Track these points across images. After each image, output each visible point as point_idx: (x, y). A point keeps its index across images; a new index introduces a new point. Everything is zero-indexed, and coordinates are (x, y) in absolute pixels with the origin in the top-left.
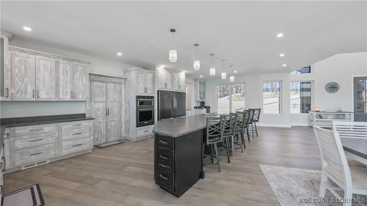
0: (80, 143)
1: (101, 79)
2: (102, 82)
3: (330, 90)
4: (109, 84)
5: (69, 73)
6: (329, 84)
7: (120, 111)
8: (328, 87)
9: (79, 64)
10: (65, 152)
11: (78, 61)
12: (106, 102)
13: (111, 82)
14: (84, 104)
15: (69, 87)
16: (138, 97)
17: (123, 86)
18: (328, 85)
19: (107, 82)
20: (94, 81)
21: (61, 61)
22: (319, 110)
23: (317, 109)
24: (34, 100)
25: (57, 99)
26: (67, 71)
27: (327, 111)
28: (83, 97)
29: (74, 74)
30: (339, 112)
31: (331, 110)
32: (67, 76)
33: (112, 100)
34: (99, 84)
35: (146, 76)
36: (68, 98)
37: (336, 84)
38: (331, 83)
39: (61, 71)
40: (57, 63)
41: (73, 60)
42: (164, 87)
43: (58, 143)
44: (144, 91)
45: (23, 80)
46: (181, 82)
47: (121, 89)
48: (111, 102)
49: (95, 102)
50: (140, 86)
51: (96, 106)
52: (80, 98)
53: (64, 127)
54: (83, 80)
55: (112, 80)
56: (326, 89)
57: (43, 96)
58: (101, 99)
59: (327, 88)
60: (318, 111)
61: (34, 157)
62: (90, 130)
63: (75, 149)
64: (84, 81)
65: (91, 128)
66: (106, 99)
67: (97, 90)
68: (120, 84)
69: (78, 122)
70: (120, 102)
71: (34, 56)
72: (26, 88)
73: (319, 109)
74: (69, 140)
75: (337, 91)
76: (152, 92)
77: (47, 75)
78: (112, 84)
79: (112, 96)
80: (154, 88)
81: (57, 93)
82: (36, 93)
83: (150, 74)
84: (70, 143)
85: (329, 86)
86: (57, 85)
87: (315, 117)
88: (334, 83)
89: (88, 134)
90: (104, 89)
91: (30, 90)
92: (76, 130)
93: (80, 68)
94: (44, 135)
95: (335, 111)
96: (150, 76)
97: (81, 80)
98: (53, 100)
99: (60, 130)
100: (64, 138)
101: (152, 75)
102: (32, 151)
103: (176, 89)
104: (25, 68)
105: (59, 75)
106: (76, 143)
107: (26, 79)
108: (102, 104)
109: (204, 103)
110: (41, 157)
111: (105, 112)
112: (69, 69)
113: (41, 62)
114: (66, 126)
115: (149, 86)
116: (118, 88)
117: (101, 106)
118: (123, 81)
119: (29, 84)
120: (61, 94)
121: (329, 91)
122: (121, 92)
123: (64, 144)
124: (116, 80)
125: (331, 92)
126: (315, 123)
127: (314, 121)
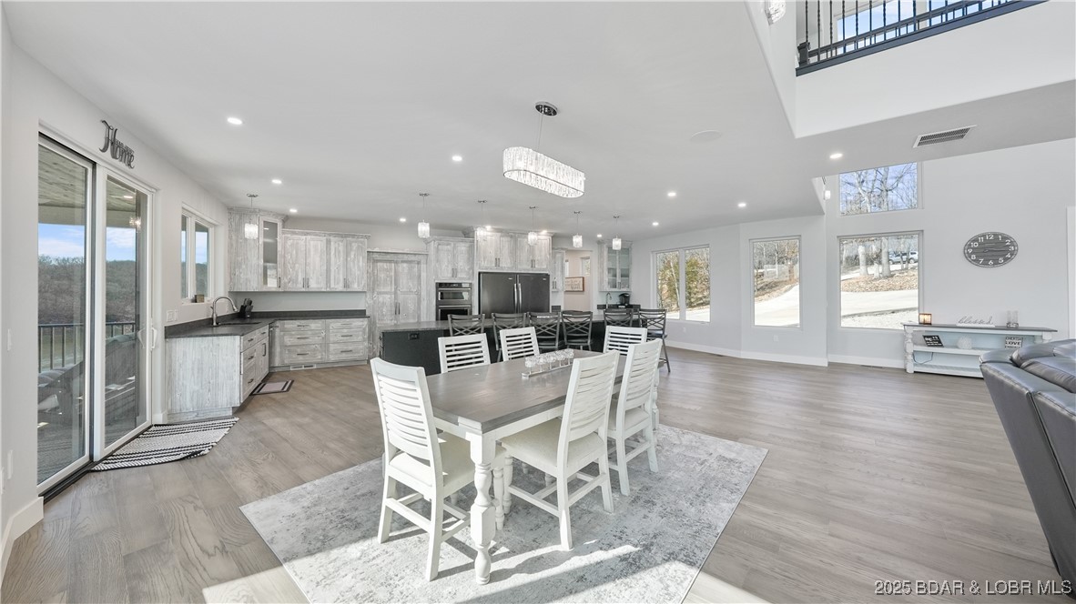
0: (350, 348)
1: (388, 257)
2: (390, 261)
3: (982, 257)
4: (400, 265)
5: (342, 254)
6: (977, 240)
7: (419, 308)
8: (973, 248)
9: (354, 240)
10: (332, 358)
11: (353, 236)
12: (395, 293)
13: (403, 262)
14: (363, 295)
15: (341, 272)
16: (440, 285)
17: (423, 266)
18: (974, 241)
19: (396, 262)
20: (378, 261)
21: (332, 238)
23: (922, 318)
24: (304, 290)
25: (328, 290)
26: (339, 252)
28: (358, 286)
29: (347, 254)
30: (1008, 328)
31: (976, 322)
32: (339, 258)
33: (405, 290)
34: (385, 265)
35: (454, 248)
36: (340, 287)
37: (1005, 237)
38: (984, 236)
39: (333, 253)
40: (328, 242)
41: (346, 236)
42: (494, 265)
43: (325, 345)
44: (450, 275)
45: (294, 267)
46: (537, 252)
47: (419, 271)
48: (404, 293)
49: (379, 293)
50: (444, 267)
51: (381, 299)
52: (355, 287)
53: (332, 325)
54: (358, 262)
55: (406, 257)
56: (968, 256)
57: (314, 286)
58: (388, 289)
59: (970, 251)
60: (925, 324)
61: (301, 358)
62: (364, 333)
63: (344, 357)
64: (361, 264)
65: (364, 329)
66: (396, 289)
67: (382, 276)
68: (419, 263)
69: (348, 320)
70: (418, 294)
71: (304, 237)
72: (297, 275)
73: (929, 317)
74: (337, 343)
75: (1007, 260)
76: (466, 277)
77: (318, 259)
78: (405, 265)
79: (405, 283)
80: (472, 268)
81: (328, 281)
82: (306, 282)
83: (463, 244)
84: (337, 347)
85: (975, 245)
86: (328, 271)
87: (910, 340)
88: (996, 235)
89: (360, 338)
90: (393, 274)
91: (300, 279)
92: (345, 330)
93: (355, 246)
94: (310, 333)
95: (993, 326)
96: (463, 247)
97: (356, 262)
98: (323, 290)
99: (327, 329)
100: (332, 339)
101: (468, 245)
102: (299, 351)
103: (524, 268)
104: (297, 253)
105: (330, 258)
106: (345, 348)
107: (297, 265)
108: (389, 296)
109: (628, 297)
110: (308, 359)
111: (394, 309)
112: (341, 248)
113: (312, 243)
114: (335, 324)
115: (462, 264)
116: (416, 269)
117: (387, 299)
118: (423, 259)
119: (300, 271)
120: (332, 282)
121: (976, 261)
122: (419, 276)
123: (332, 347)
124: (412, 258)
125: (985, 264)
126: (910, 357)
127: (908, 354)
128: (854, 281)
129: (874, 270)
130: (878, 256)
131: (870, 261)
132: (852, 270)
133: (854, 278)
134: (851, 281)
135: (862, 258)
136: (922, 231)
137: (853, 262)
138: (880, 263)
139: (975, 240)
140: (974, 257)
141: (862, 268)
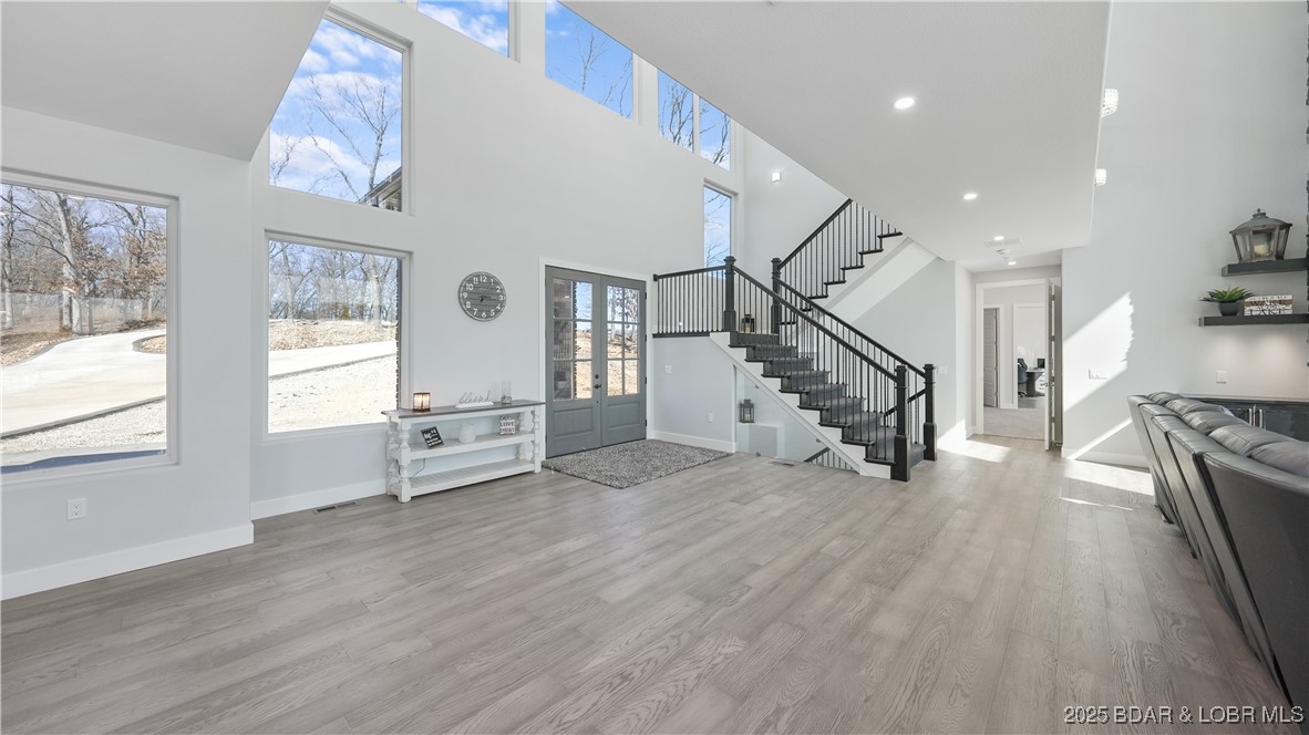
3: (476, 306)
6: (471, 281)
8: (469, 292)
18: (469, 282)
22: (426, 405)
23: (419, 401)
27: (461, 406)
30: (503, 405)
31: (475, 401)
37: (497, 283)
38: (478, 276)
56: (462, 303)
59: (465, 295)
60: (424, 411)
73: (426, 398)
75: (497, 312)
85: (469, 287)
87: (405, 443)
95: (490, 404)
121: (471, 310)
125: (479, 316)
140: (468, 305)
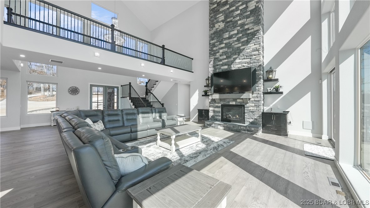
3: (72, 92)
8: (70, 90)
31: (70, 109)
37: (77, 88)
38: (73, 87)
56: (69, 92)
60: (58, 111)
73: (59, 108)
75: (77, 94)
85: (71, 89)
87: (52, 116)
88: (75, 87)
125: (73, 94)
126: (52, 121)
127: (52, 120)
128: (38, 97)
129: (47, 93)
130: (49, 89)
131: (45, 90)
132: (38, 93)
133: (38, 96)
134: (37, 97)
135: (42, 89)
136: (57, 83)
137: (38, 90)
138: (49, 91)
139: (71, 88)
140: (70, 92)
141: (42, 92)
